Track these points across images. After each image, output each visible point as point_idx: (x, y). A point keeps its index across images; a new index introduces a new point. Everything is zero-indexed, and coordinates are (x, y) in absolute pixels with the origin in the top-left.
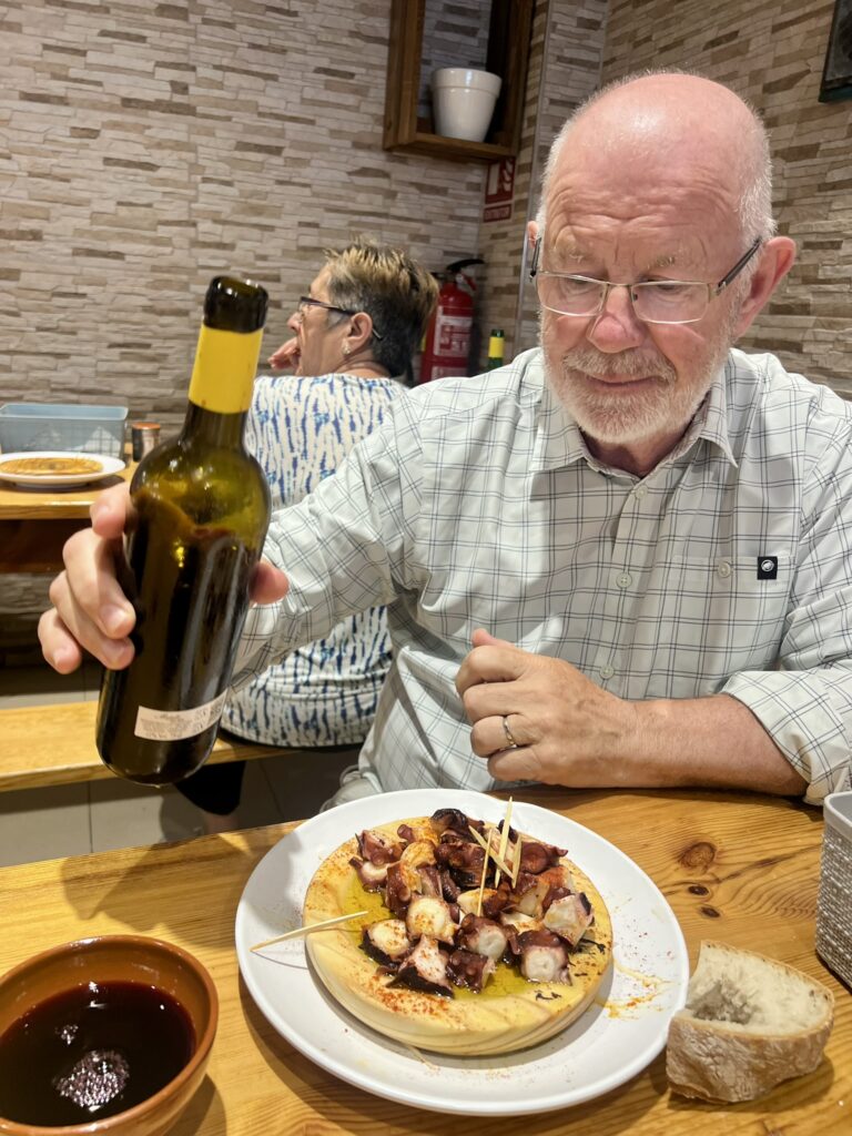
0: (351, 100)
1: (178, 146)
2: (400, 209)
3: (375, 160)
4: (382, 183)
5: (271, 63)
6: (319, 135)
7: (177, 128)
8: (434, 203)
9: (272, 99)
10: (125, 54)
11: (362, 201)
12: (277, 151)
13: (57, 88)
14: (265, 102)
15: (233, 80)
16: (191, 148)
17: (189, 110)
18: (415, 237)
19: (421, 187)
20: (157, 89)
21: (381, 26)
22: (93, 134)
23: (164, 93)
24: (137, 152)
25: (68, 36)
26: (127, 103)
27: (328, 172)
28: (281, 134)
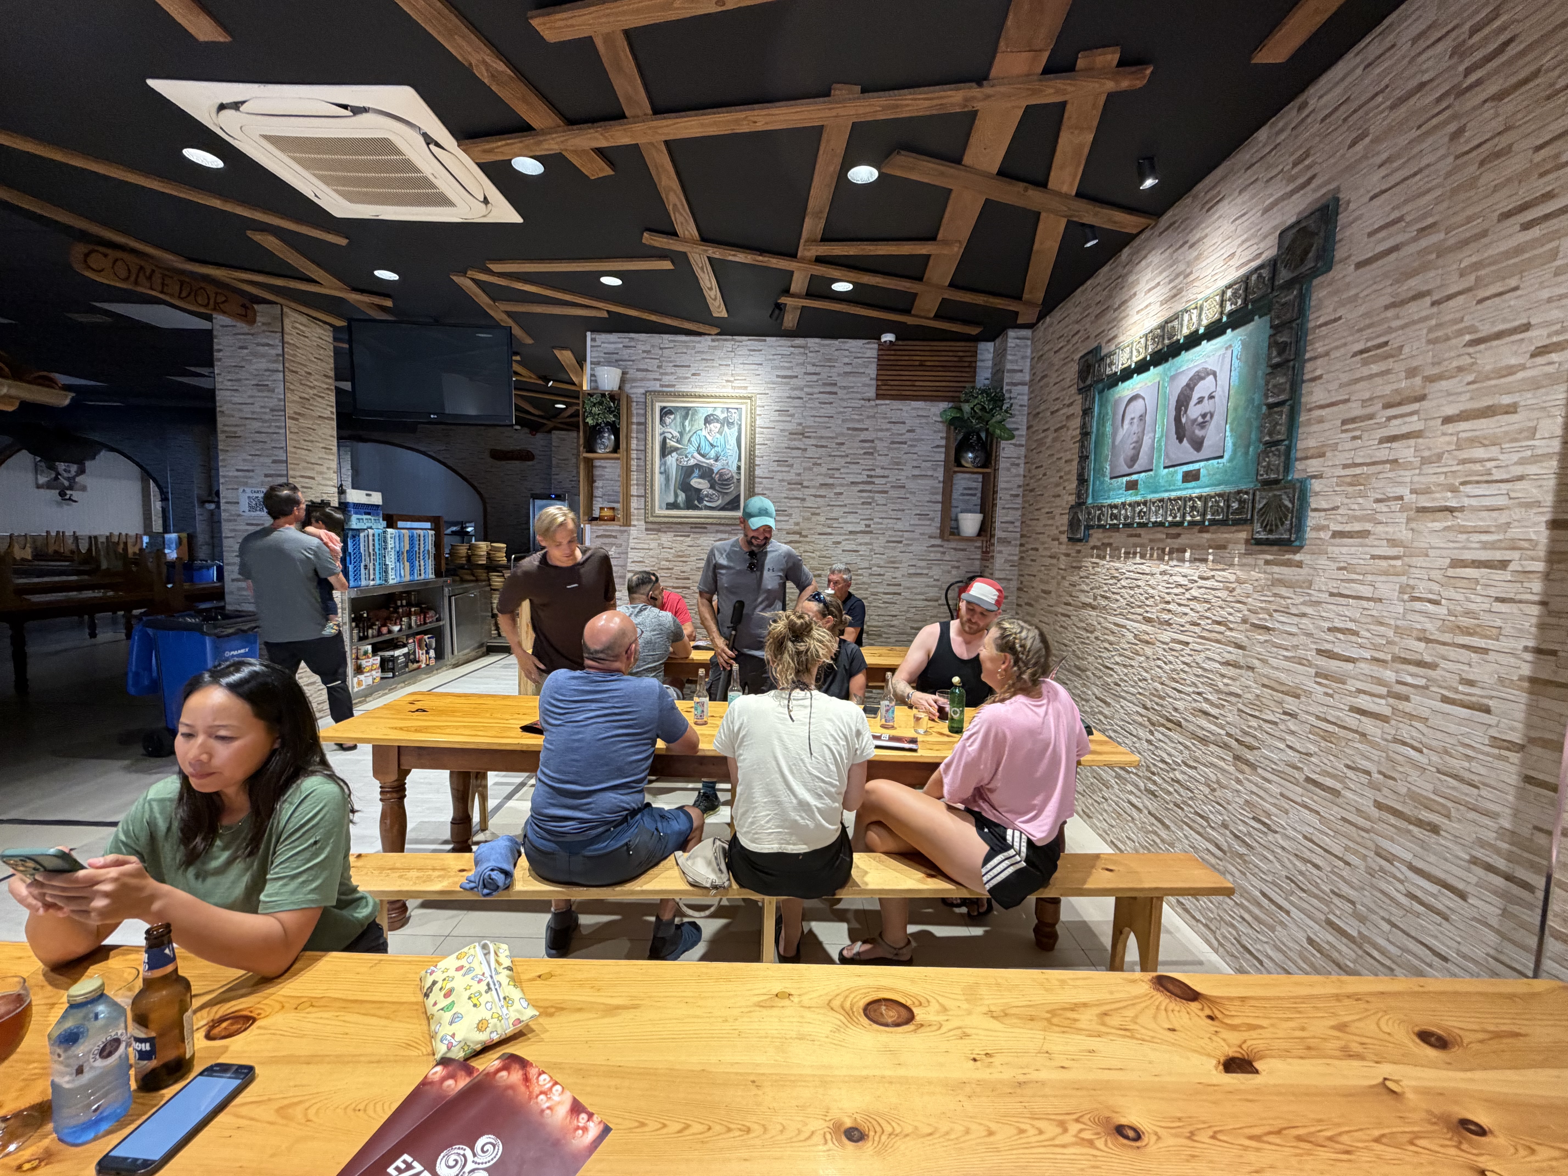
0: (928, 523)
1: (866, 544)
2: (947, 557)
3: (938, 542)
4: (941, 549)
5: (899, 515)
6: (916, 535)
7: (867, 538)
8: (961, 554)
9: (899, 525)
10: (851, 518)
11: (932, 556)
12: (901, 542)
13: (829, 530)
14: (896, 527)
15: (886, 521)
16: (871, 544)
17: (871, 532)
18: (953, 567)
19: (955, 549)
20: (861, 527)
21: (939, 498)
22: (839, 543)
23: (863, 528)
24: (854, 547)
25: (833, 515)
26: (851, 532)
27: (919, 547)
28: (902, 536)
